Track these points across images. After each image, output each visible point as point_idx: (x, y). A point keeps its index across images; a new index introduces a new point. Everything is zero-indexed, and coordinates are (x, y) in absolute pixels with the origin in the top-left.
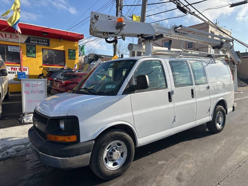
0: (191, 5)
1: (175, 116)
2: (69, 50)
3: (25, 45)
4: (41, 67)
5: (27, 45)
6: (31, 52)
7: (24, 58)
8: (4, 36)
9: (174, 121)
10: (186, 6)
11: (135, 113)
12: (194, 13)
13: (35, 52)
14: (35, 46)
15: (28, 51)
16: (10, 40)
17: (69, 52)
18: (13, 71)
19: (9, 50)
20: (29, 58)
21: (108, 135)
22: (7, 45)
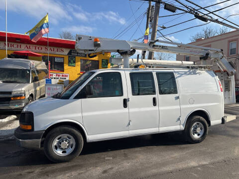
0: (212, 13)
1: (130, 121)
2: (103, 60)
3: (67, 57)
4: (79, 74)
5: (69, 57)
6: (72, 62)
7: (66, 67)
8: (52, 50)
9: (129, 124)
10: (206, 15)
11: (85, 114)
12: (217, 20)
13: (74, 62)
14: (75, 57)
15: (69, 62)
16: (57, 53)
17: (102, 62)
18: (57, 77)
19: (56, 61)
20: (70, 67)
21: (58, 129)
22: (54, 57)
